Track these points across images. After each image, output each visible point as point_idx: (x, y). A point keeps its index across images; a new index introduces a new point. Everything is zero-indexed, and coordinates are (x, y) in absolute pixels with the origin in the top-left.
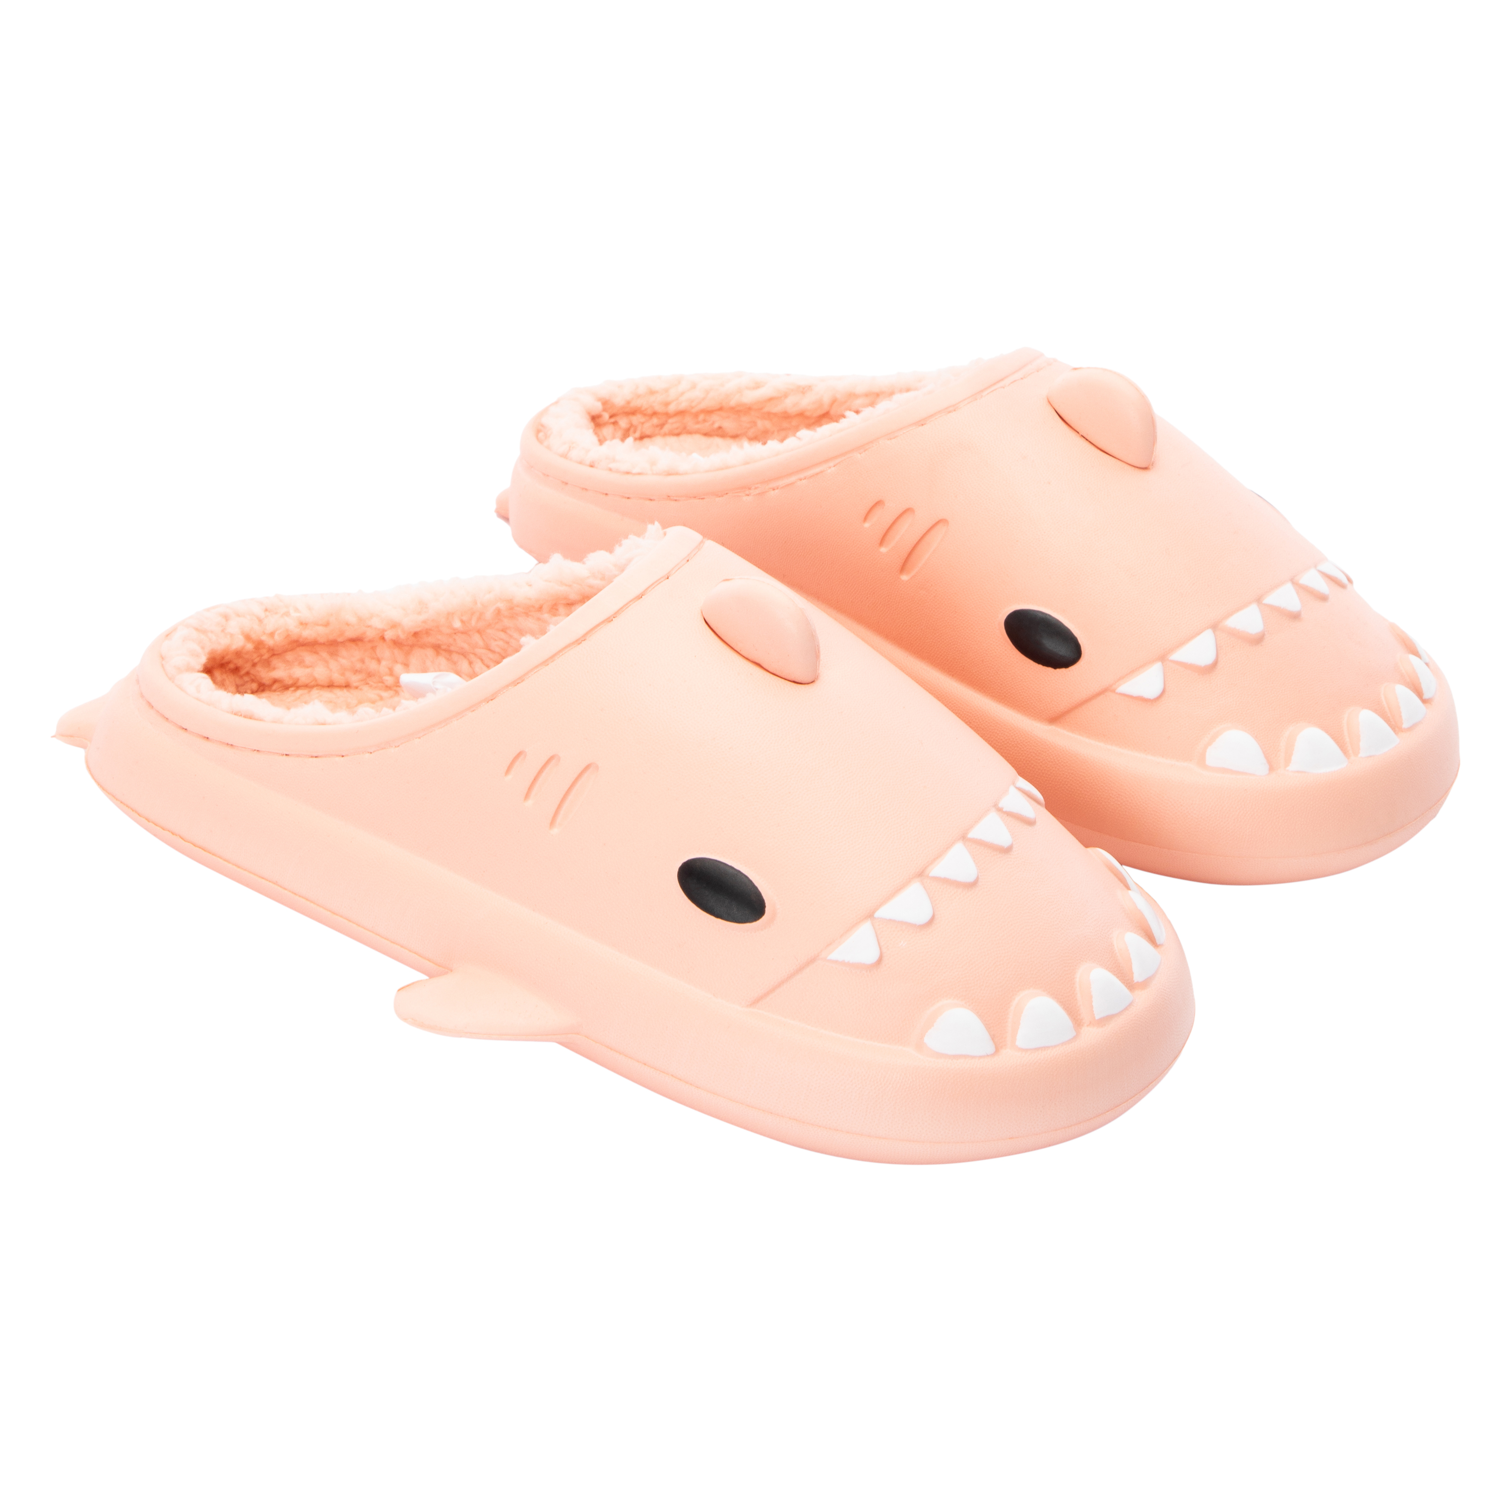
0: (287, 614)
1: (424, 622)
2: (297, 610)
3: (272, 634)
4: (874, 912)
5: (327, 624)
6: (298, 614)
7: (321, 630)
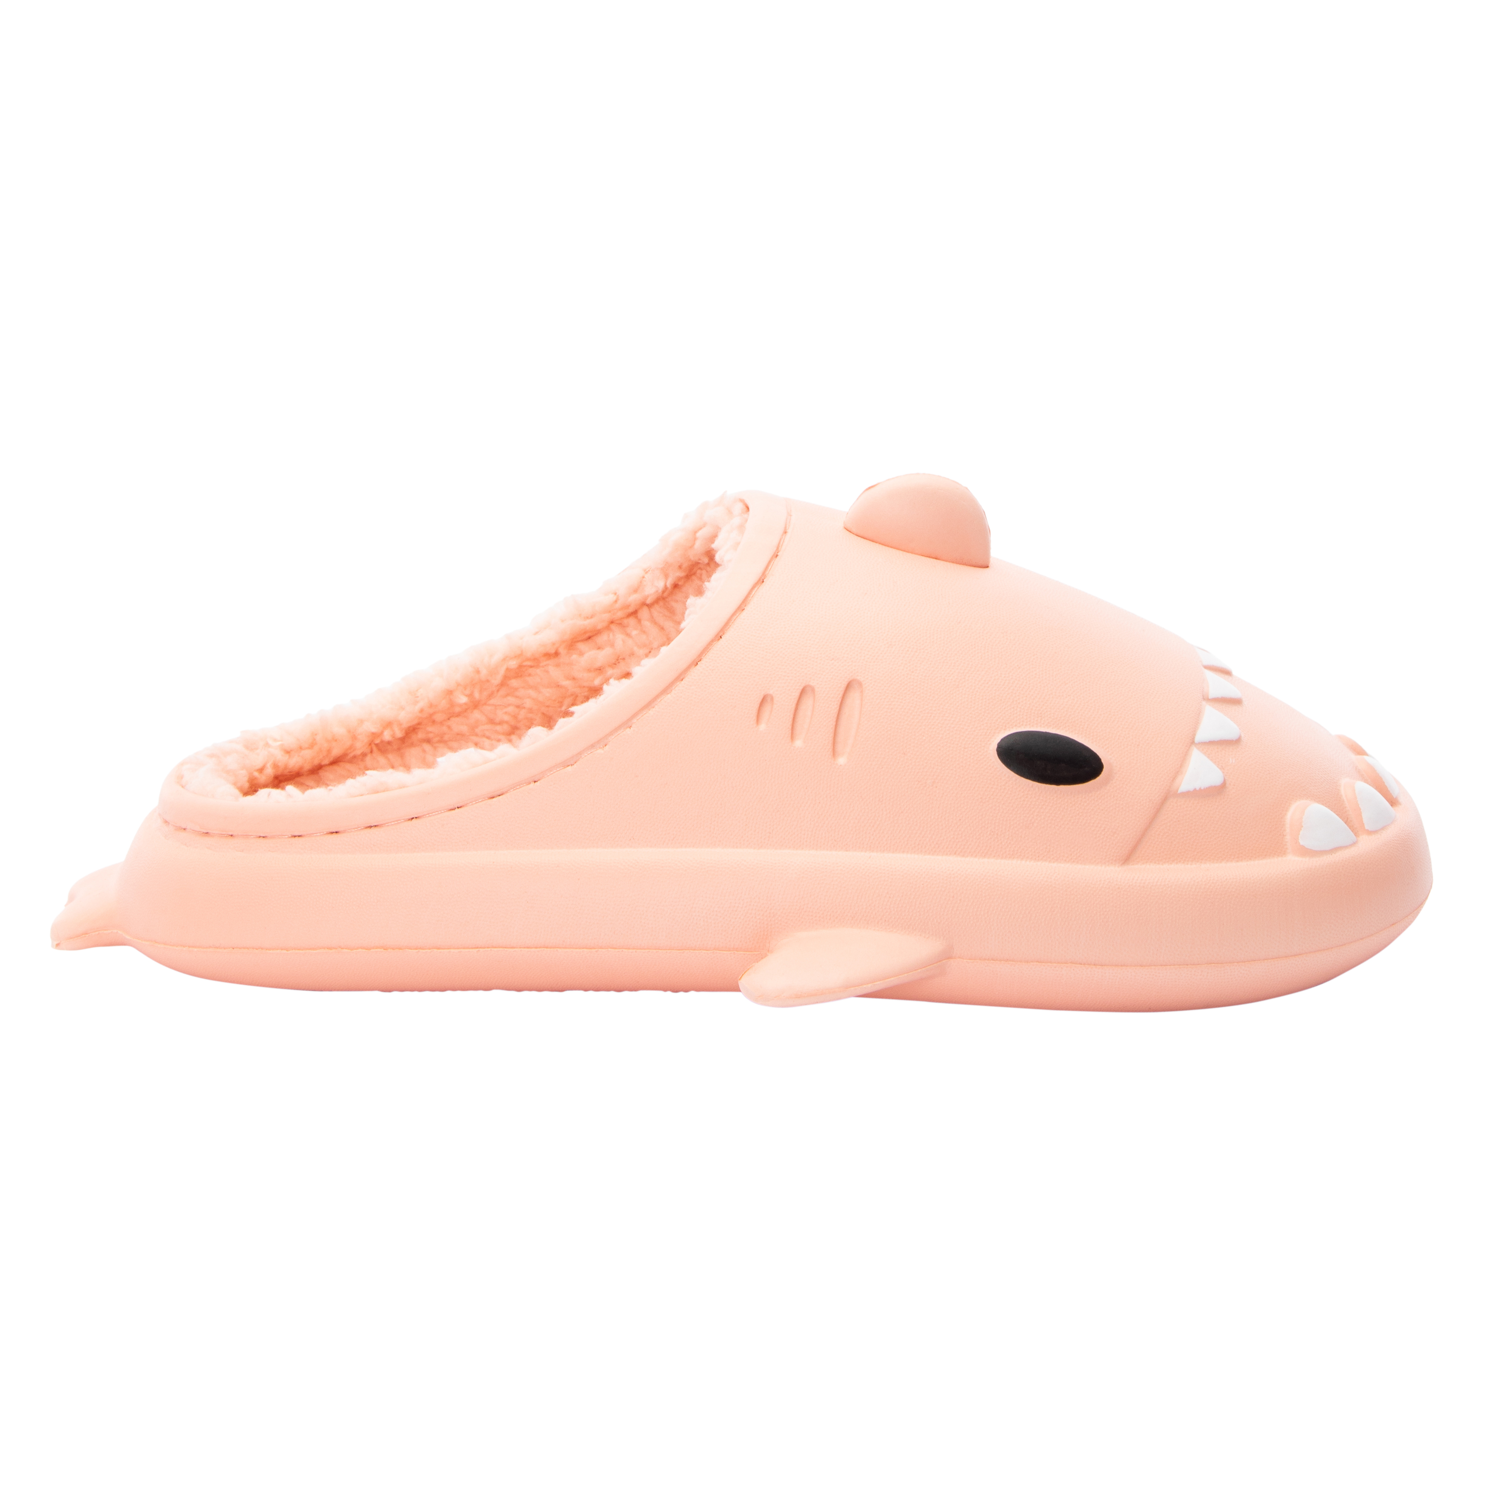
0: (267, 745)
1: (422, 711)
2: (275, 740)
3: (261, 770)
4: (1194, 738)
5: (312, 746)
6: (279, 743)
7: (308, 754)
